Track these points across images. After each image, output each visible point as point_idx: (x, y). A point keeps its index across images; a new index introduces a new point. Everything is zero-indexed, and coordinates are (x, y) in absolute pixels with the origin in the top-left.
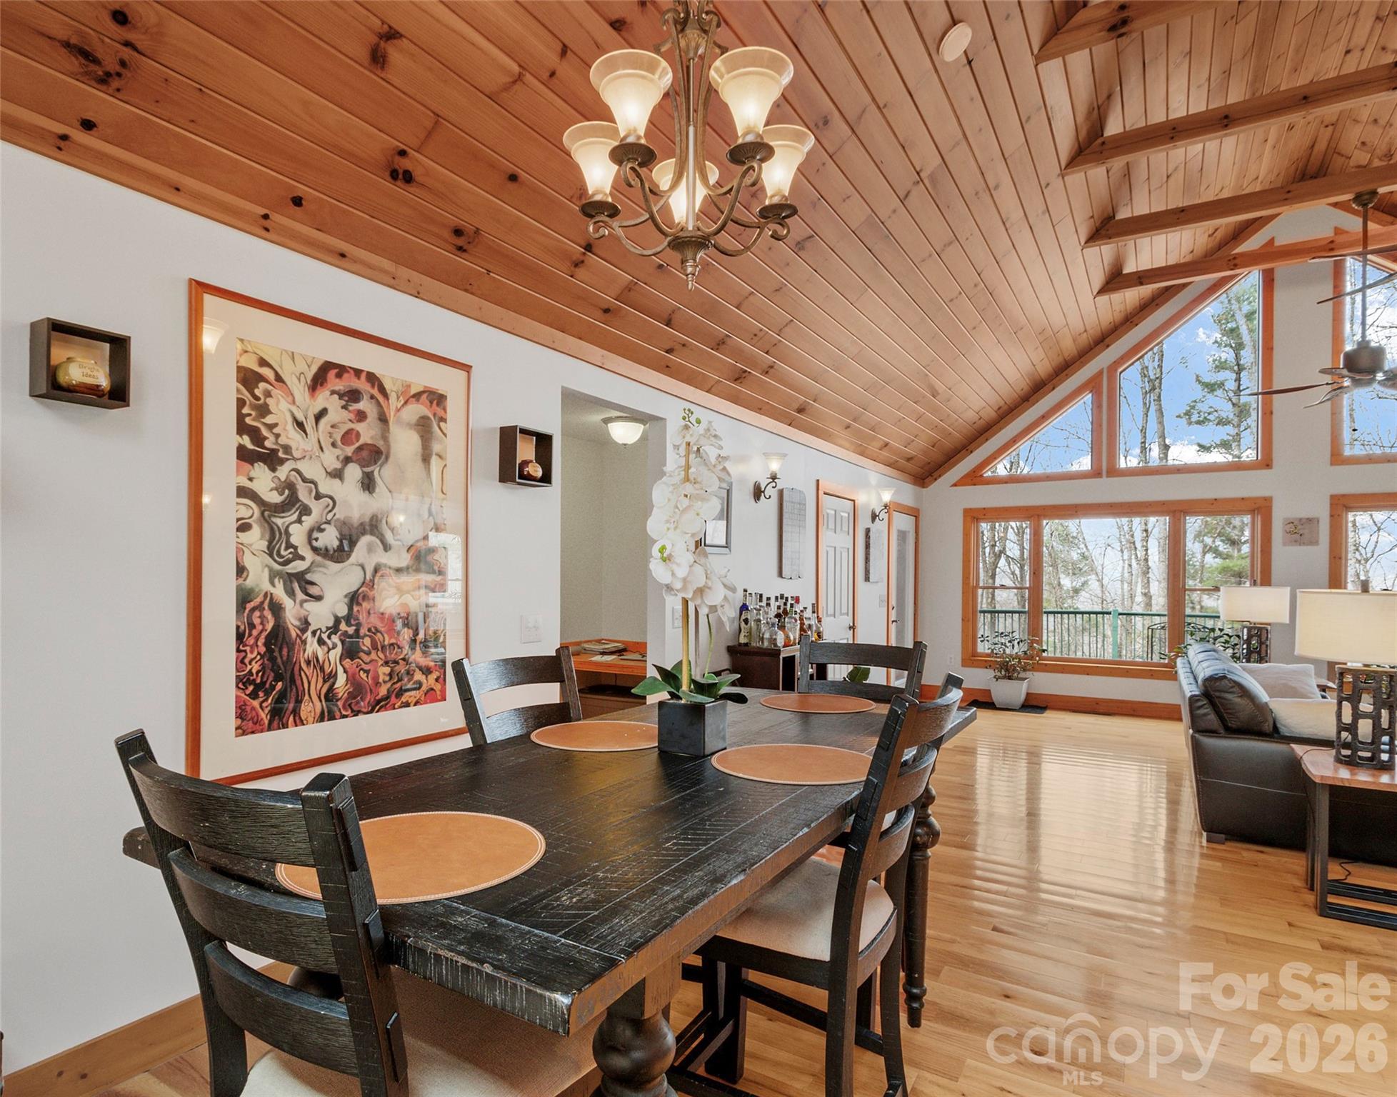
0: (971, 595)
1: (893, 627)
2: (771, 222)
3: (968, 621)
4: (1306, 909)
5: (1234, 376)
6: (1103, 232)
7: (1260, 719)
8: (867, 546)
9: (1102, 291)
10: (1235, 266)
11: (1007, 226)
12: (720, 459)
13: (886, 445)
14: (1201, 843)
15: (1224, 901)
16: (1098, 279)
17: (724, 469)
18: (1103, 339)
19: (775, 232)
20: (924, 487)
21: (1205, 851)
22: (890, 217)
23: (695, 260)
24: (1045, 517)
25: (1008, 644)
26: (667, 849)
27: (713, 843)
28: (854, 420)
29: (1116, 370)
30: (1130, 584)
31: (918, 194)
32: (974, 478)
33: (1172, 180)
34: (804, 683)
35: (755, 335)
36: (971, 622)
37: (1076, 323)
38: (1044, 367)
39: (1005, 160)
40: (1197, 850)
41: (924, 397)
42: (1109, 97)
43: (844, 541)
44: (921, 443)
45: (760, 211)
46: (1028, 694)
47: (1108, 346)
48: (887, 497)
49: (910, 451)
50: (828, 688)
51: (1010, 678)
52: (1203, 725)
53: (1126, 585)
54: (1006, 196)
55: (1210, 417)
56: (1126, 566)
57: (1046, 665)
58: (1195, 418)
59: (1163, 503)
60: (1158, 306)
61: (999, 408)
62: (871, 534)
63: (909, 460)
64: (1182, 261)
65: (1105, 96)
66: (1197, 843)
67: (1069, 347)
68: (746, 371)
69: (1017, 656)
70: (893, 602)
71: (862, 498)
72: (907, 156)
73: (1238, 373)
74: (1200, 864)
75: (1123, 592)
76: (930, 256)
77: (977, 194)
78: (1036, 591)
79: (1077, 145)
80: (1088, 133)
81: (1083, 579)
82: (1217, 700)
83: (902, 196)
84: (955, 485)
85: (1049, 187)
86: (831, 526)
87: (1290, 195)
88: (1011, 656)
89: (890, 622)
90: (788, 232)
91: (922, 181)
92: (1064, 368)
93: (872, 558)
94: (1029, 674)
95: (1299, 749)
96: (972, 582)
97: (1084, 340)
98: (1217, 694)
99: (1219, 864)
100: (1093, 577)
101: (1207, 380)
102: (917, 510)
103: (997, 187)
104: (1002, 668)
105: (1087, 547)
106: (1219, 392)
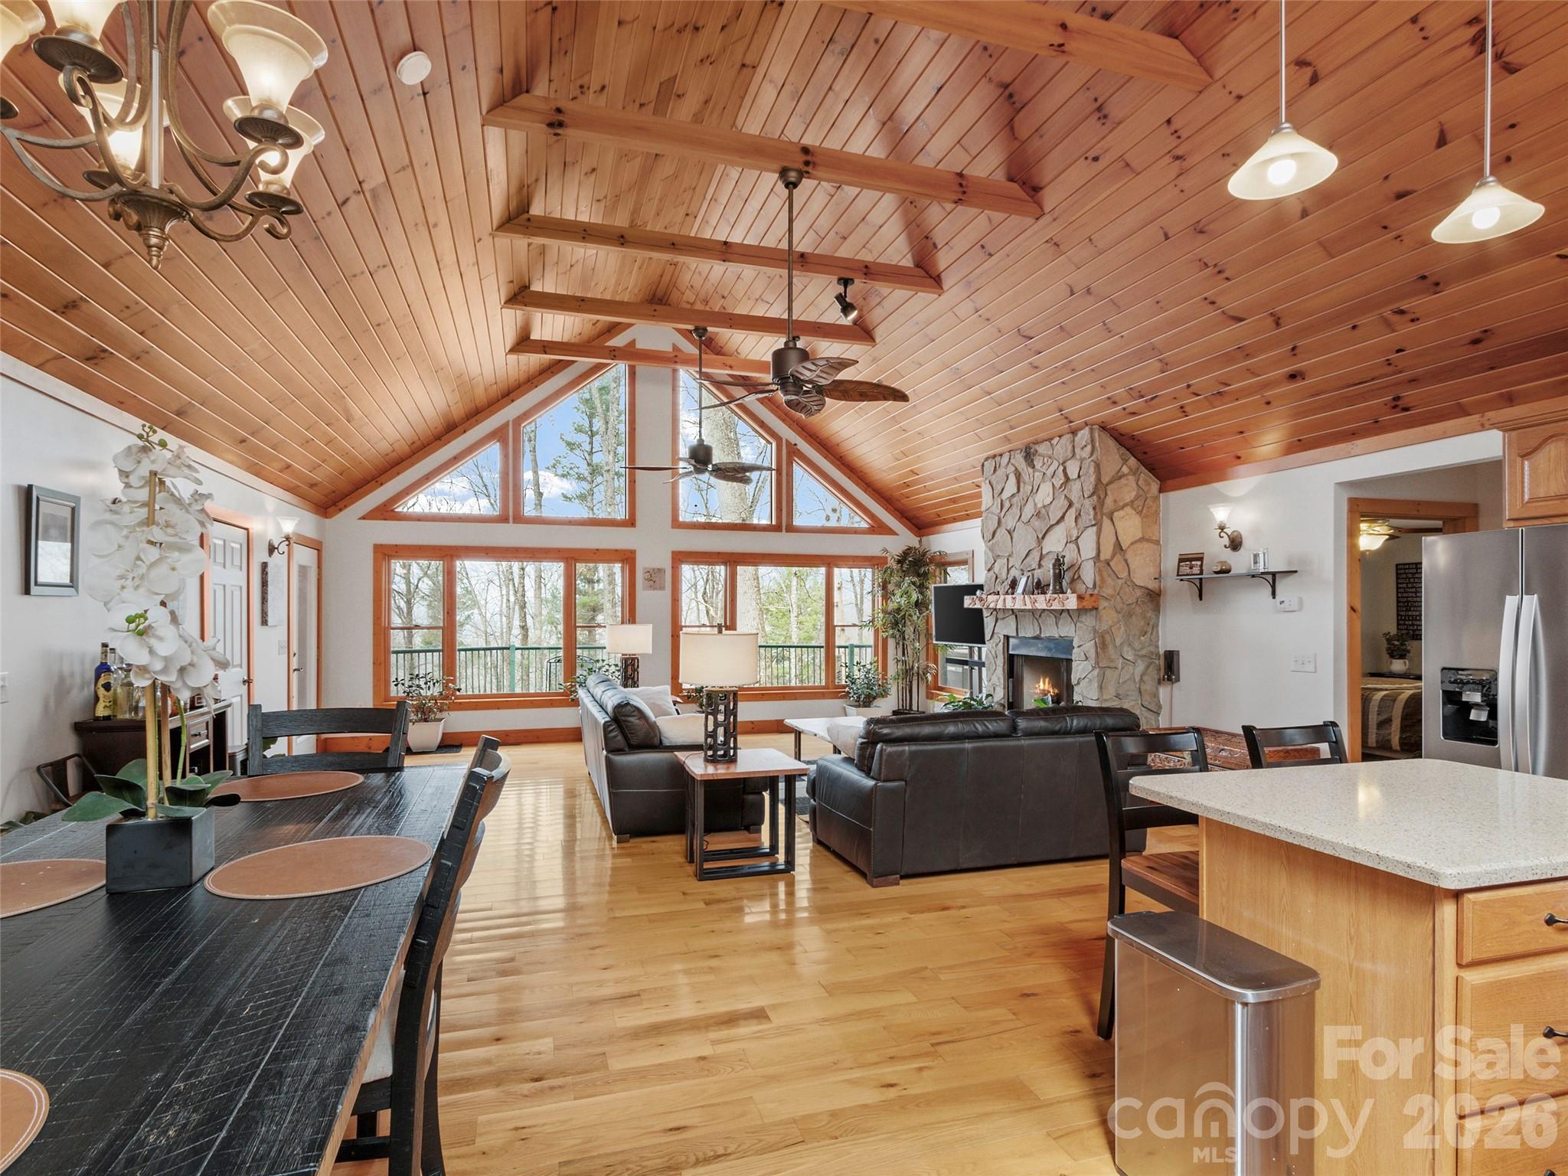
0: (382, 637)
1: (295, 676)
2: (267, 213)
3: (380, 664)
4: (690, 879)
5: (588, 440)
6: (519, 298)
7: (652, 735)
8: (264, 584)
9: (513, 350)
10: (614, 358)
11: (441, 267)
12: (197, 497)
13: (289, 466)
14: (611, 845)
15: (641, 890)
16: (511, 339)
17: (203, 510)
18: (509, 393)
19: (272, 226)
20: (326, 518)
21: (616, 851)
22: (323, 218)
23: (162, 230)
24: (459, 557)
25: (423, 686)
26: (249, 1018)
27: (306, 989)
28: (252, 434)
29: (520, 425)
30: (508, 617)
31: (356, 202)
32: (385, 512)
33: (574, 270)
34: (256, 763)
35: (127, 307)
36: (383, 665)
37: (489, 375)
38: (458, 411)
39: (446, 202)
40: (608, 852)
41: (338, 419)
42: (537, 180)
43: (235, 577)
44: (328, 469)
45: (250, 195)
46: (444, 734)
47: (513, 401)
48: (289, 527)
49: (315, 477)
50: (289, 765)
51: (426, 720)
52: (613, 746)
53: (504, 619)
54: (443, 234)
55: (571, 472)
56: (505, 601)
57: (460, 703)
58: (560, 472)
59: (559, 550)
60: (553, 374)
61: (413, 443)
62: (269, 569)
63: (312, 486)
64: (573, 341)
65: (533, 179)
66: (607, 847)
67: (480, 396)
68: (105, 351)
69: (433, 698)
70: (294, 648)
71: (256, 526)
72: (351, 160)
73: (592, 437)
74: (613, 864)
75: (502, 625)
76: (363, 273)
77: (416, 224)
78: (449, 629)
79: (507, 214)
80: (518, 207)
81: (466, 613)
82: (623, 723)
83: (340, 202)
84: (363, 518)
85: (481, 242)
86: (220, 559)
87: (655, 313)
88: (427, 697)
89: (291, 671)
90: (289, 232)
91: (363, 193)
92: (476, 414)
93: (270, 597)
94: (445, 714)
95: (681, 755)
96: (384, 623)
97: (494, 391)
98: (623, 718)
99: (629, 860)
100: (476, 611)
101: (569, 440)
102: (320, 543)
103: (435, 225)
104: (417, 711)
105: (469, 582)
106: (577, 451)
